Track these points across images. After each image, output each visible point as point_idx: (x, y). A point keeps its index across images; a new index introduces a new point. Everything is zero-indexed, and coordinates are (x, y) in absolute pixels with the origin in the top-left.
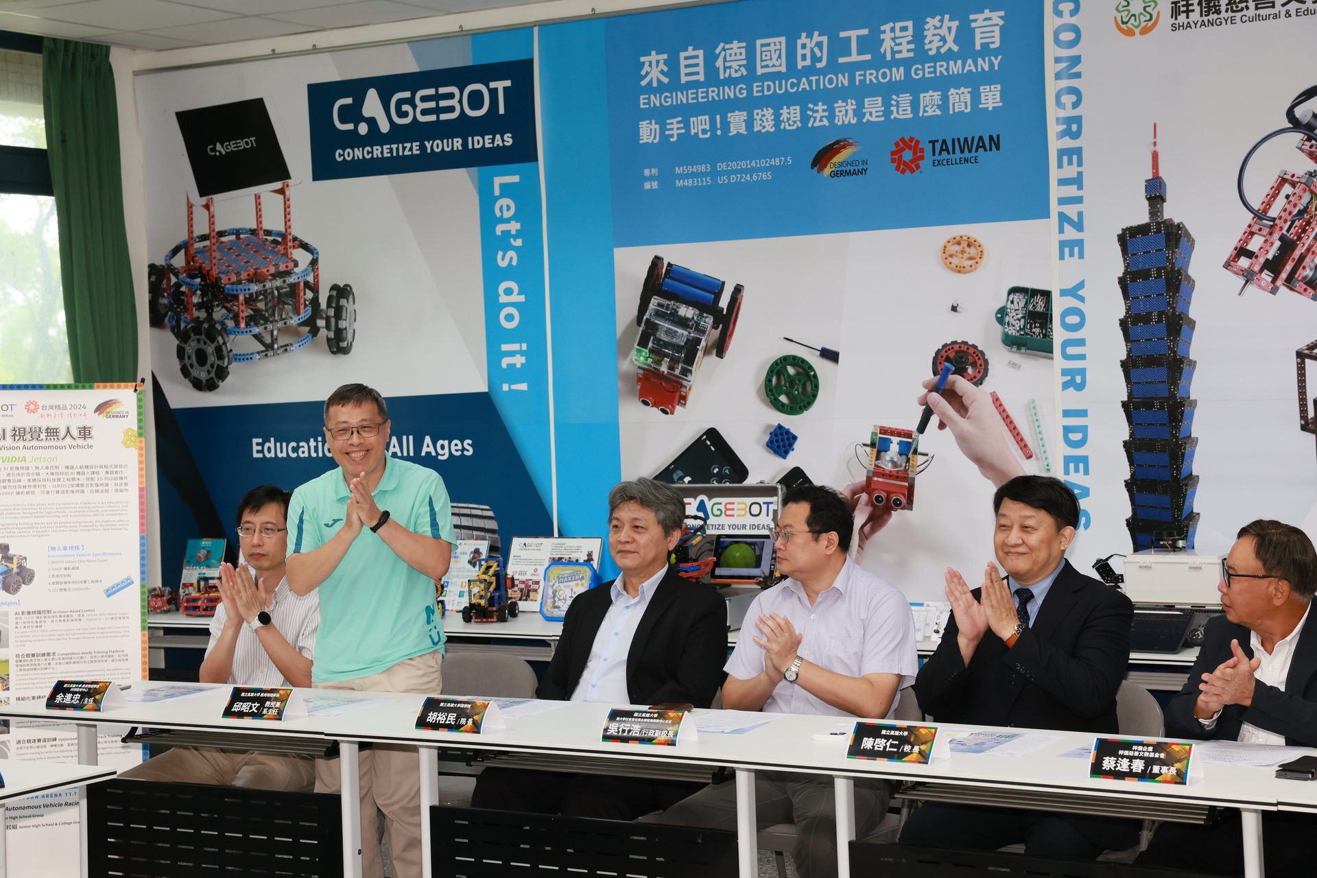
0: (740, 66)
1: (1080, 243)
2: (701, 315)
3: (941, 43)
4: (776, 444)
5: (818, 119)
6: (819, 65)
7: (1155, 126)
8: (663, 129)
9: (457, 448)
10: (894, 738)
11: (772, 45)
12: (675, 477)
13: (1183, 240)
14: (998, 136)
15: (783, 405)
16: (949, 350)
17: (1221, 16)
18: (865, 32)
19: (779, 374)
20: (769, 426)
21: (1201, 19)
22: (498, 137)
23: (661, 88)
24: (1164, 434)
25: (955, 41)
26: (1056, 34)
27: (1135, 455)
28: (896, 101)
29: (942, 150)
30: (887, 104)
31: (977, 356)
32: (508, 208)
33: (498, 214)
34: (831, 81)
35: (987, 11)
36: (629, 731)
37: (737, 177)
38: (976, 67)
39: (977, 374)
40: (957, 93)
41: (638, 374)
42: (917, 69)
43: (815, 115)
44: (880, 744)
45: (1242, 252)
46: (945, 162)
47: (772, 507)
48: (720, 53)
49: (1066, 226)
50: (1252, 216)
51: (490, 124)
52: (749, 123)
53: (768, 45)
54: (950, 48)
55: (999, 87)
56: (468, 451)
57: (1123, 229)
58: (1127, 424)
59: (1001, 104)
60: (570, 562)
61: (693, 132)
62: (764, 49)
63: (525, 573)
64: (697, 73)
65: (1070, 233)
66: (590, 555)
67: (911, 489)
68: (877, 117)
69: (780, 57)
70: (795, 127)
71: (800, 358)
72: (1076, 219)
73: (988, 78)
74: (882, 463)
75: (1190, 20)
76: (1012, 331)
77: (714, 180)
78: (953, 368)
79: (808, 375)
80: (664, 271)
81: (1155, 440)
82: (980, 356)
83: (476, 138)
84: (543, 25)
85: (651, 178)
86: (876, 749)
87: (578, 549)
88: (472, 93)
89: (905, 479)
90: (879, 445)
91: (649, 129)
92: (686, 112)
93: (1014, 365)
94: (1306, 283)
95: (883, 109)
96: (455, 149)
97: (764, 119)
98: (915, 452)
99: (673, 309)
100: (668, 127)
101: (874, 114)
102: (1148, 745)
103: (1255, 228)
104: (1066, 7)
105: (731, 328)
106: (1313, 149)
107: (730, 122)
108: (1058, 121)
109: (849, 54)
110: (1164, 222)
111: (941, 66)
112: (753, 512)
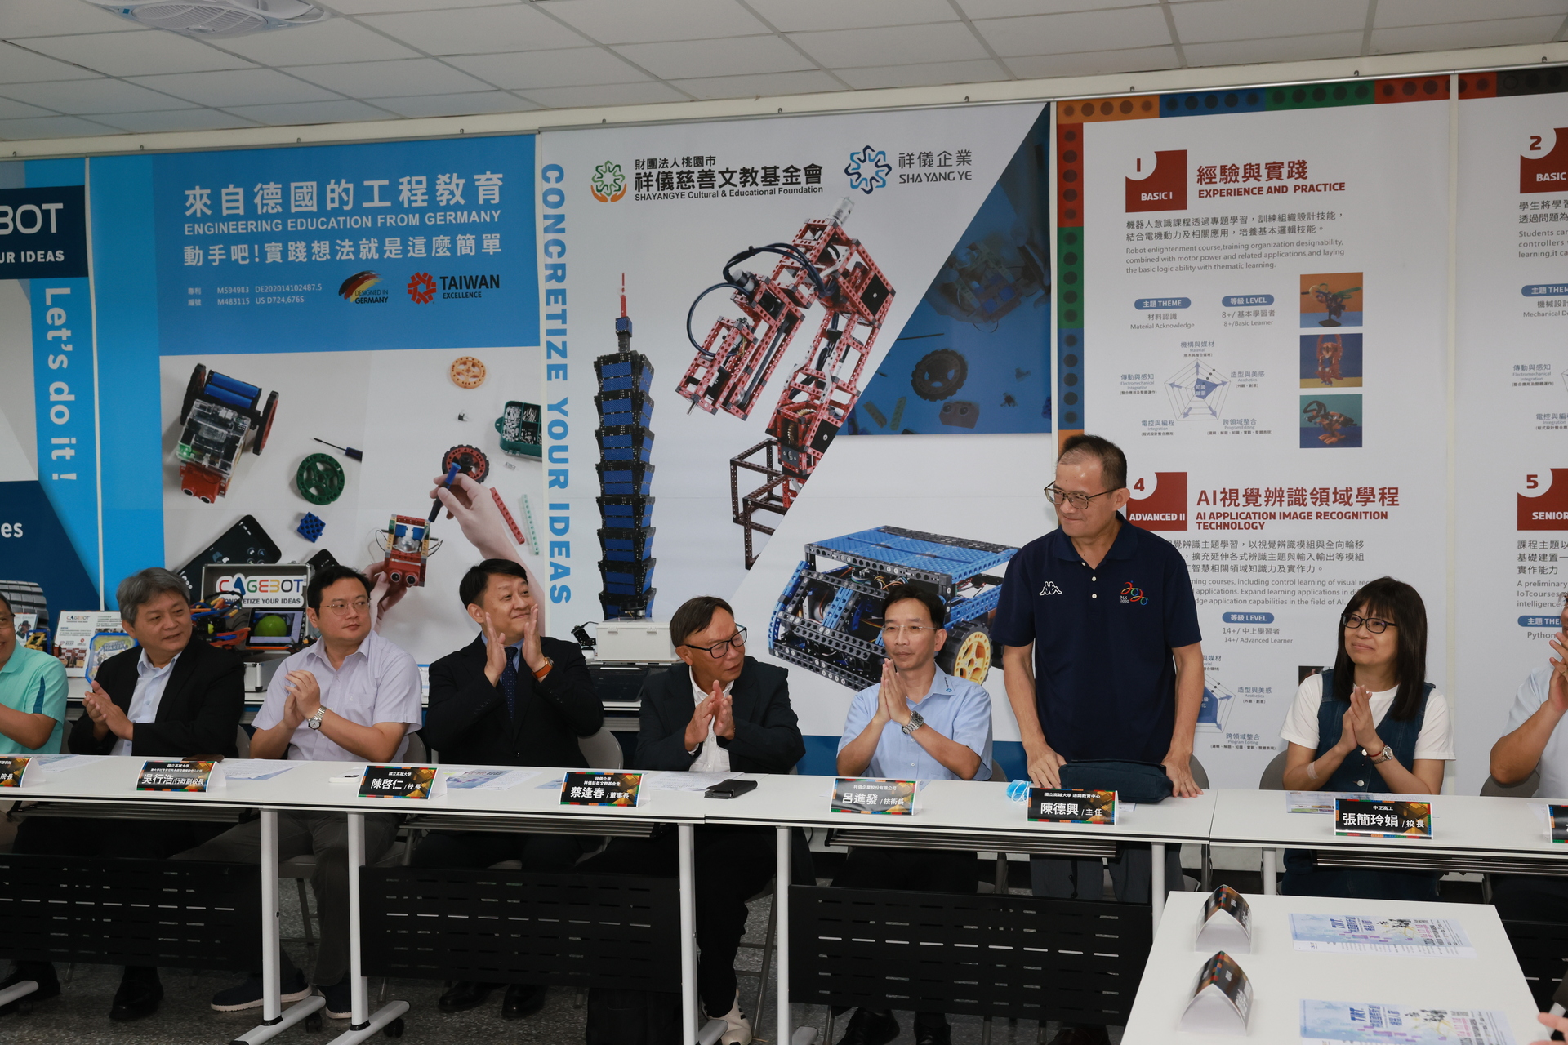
0: (276, 204)
1: (564, 367)
2: (239, 417)
3: (450, 197)
4: (306, 530)
5: (345, 253)
6: (346, 208)
7: (623, 276)
8: (206, 254)
9: (7, 530)
10: (399, 778)
11: (305, 188)
12: (215, 558)
13: (646, 368)
14: (498, 276)
15: (313, 496)
16: (456, 452)
17: (673, 191)
18: (386, 182)
19: (309, 470)
20: (300, 514)
21: (658, 193)
22: (50, 253)
23: (204, 219)
24: (630, 524)
25: (462, 196)
26: (545, 195)
27: (607, 541)
28: (412, 242)
29: (451, 285)
30: (404, 244)
31: (480, 457)
32: (60, 317)
33: (50, 321)
34: (356, 222)
36: (163, 780)
37: (273, 300)
38: (479, 217)
40: (464, 239)
41: (181, 467)
42: (430, 217)
43: (342, 250)
45: (690, 379)
46: (453, 295)
47: (302, 584)
48: (258, 192)
49: (553, 353)
50: (698, 351)
51: (42, 241)
52: (285, 253)
53: (302, 188)
54: (458, 201)
56: (18, 533)
57: (598, 358)
58: (600, 516)
59: (500, 250)
60: (116, 633)
61: (233, 258)
62: (297, 191)
63: (72, 643)
64: (238, 208)
65: (556, 359)
67: (423, 569)
68: (396, 254)
69: (311, 198)
70: (325, 259)
71: (328, 456)
72: (560, 347)
73: (490, 228)
75: (650, 193)
76: (508, 438)
77: (252, 300)
78: (460, 468)
79: (336, 471)
80: (206, 377)
81: (622, 529)
82: (482, 457)
83: (28, 253)
84: (95, 157)
86: (384, 788)
88: (24, 213)
89: (418, 560)
90: (396, 531)
91: (193, 253)
92: (228, 241)
93: (510, 466)
94: (737, 407)
95: (401, 248)
96: (8, 261)
97: (297, 250)
98: (427, 537)
99: (214, 411)
100: (211, 252)
101: (394, 252)
102: (607, 776)
103: (700, 361)
104: (553, 175)
105: (267, 429)
106: (743, 301)
107: (267, 251)
108: (547, 267)
109: (372, 200)
110: (631, 353)
111: (451, 215)
112: (285, 589)
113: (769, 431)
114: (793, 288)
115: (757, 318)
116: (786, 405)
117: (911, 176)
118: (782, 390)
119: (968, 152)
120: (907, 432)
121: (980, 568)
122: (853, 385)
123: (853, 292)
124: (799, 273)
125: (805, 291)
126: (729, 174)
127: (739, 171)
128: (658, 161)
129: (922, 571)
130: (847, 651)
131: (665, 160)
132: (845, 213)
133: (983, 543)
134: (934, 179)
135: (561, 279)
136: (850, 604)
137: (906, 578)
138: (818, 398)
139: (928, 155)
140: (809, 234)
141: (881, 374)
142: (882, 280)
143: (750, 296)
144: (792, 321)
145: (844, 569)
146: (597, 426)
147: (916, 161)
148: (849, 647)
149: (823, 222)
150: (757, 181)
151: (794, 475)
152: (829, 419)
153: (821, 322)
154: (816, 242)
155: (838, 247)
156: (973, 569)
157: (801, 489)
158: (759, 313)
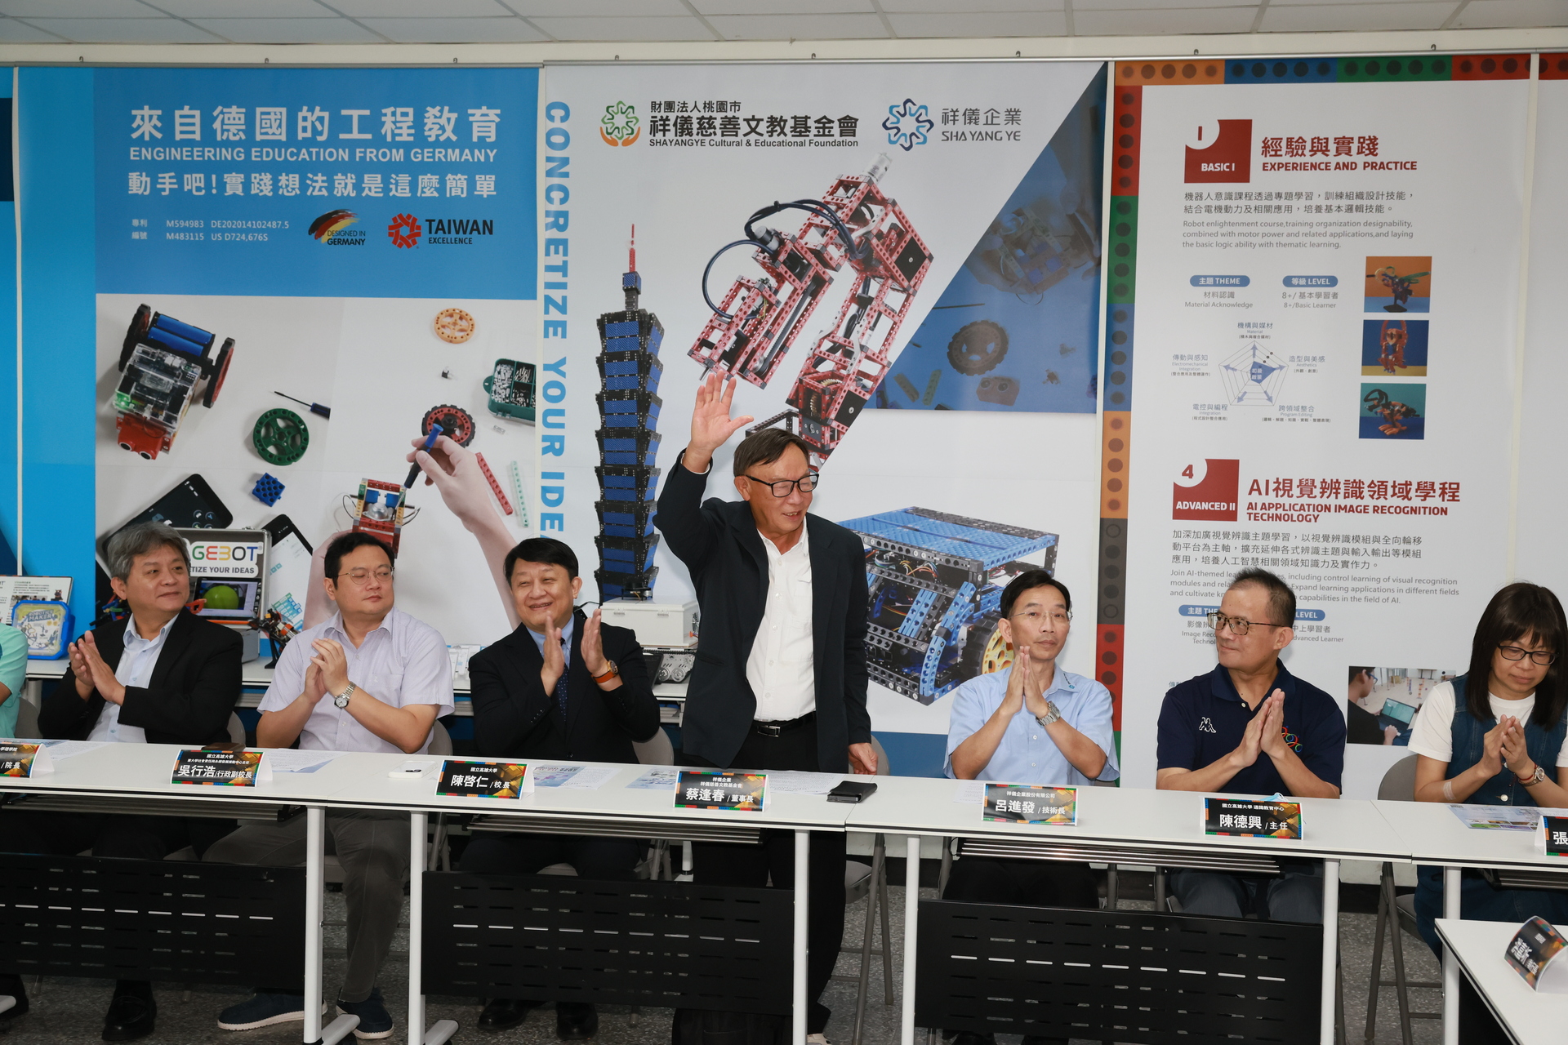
0: (239, 130)
1: (563, 324)
2: (189, 365)
3: (440, 132)
4: (262, 492)
5: (317, 189)
6: (319, 138)
7: (633, 227)
8: (154, 182)
10: (484, 775)
11: (272, 114)
13: (654, 329)
14: (491, 222)
15: (271, 455)
16: (438, 412)
17: (692, 138)
18: (367, 112)
19: (268, 426)
20: (256, 475)
21: (675, 139)
23: (153, 142)
24: (631, 497)
25: (454, 132)
26: (549, 134)
27: (605, 515)
28: (395, 179)
29: (438, 229)
30: (386, 182)
31: (465, 419)
34: (331, 154)
35: (484, 108)
36: (203, 773)
37: (232, 236)
38: (473, 157)
39: (464, 436)
40: (454, 179)
41: (118, 418)
42: (416, 153)
44: (470, 780)
45: (704, 343)
46: (441, 241)
47: (256, 552)
48: (218, 116)
49: (551, 308)
50: (714, 312)
52: (247, 185)
53: (269, 113)
54: (448, 137)
55: (493, 177)
57: (602, 315)
58: (599, 487)
59: (495, 193)
60: (36, 601)
61: (186, 188)
62: (263, 117)
64: (193, 132)
65: (555, 315)
66: (58, 594)
67: (396, 538)
68: (376, 192)
69: (280, 126)
70: (293, 194)
71: (290, 412)
72: (560, 302)
73: (484, 168)
74: (369, 514)
75: (667, 138)
76: (498, 399)
77: (207, 236)
78: (442, 430)
79: (299, 429)
80: (151, 319)
81: (623, 502)
82: (467, 419)
84: (24, 66)
86: (466, 785)
87: (45, 588)
89: (391, 529)
90: (367, 497)
91: (139, 181)
92: (181, 169)
93: (499, 430)
94: (756, 374)
95: (382, 185)
97: (261, 182)
98: (402, 505)
99: (158, 357)
100: (160, 181)
101: (373, 190)
103: (716, 323)
104: (558, 113)
105: (220, 379)
106: (766, 260)
107: (226, 183)
108: (548, 214)
109: (351, 132)
110: (639, 312)
111: (440, 152)
112: (236, 556)
113: (789, 402)
114: (822, 248)
115: (781, 279)
116: (810, 374)
117: (954, 134)
118: (806, 358)
119: (1017, 111)
120: (940, 407)
121: (1014, 555)
122: (883, 356)
123: (887, 255)
124: (829, 232)
125: (834, 253)
126: (756, 122)
127: (766, 119)
128: (676, 104)
129: (952, 556)
131: (684, 103)
132: (882, 169)
133: (1018, 528)
134: (980, 138)
135: (563, 228)
137: (935, 563)
138: (845, 368)
139: (974, 112)
140: (841, 191)
141: (914, 345)
142: (919, 243)
143: (774, 255)
144: (819, 283)
146: (598, 389)
147: (961, 118)
149: (857, 178)
150: (785, 130)
151: (816, 449)
152: (856, 390)
153: (851, 286)
154: (848, 200)
155: (873, 207)
156: (1006, 555)
157: (823, 464)
158: (784, 273)
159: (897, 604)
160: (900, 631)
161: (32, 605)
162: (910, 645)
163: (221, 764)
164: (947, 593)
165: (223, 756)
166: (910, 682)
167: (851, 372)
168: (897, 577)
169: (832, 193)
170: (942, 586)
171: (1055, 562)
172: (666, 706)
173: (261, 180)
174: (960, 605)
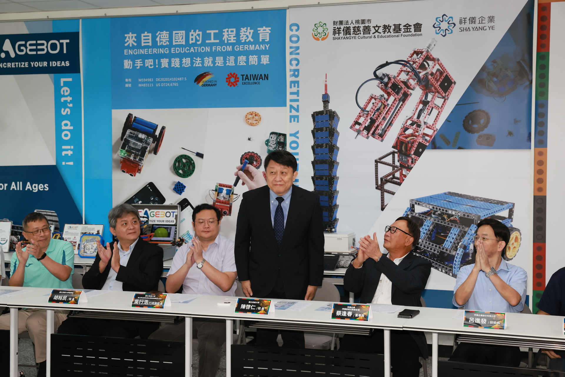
0: (166, 41)
1: (297, 117)
2: (148, 138)
3: (246, 38)
4: (177, 189)
5: (197, 64)
6: (198, 43)
7: (326, 75)
8: (134, 64)
9: (41, 187)
10: (254, 304)
11: (180, 33)
12: (135, 201)
13: (336, 117)
14: (268, 75)
15: (180, 174)
16: (247, 155)
17: (351, 36)
18: (217, 31)
19: (179, 162)
20: (174, 182)
21: (344, 36)
22: (63, 62)
23: (133, 47)
24: (327, 189)
25: (252, 38)
26: (291, 37)
28: (228, 59)
29: (246, 79)
30: (225, 60)
31: (258, 157)
32: (67, 91)
33: (62, 93)
34: (203, 49)
35: (264, 27)
36: (144, 303)
37: (164, 84)
38: (260, 48)
39: (257, 164)
40: (252, 57)
41: (121, 160)
42: (237, 47)
43: (196, 62)
44: (248, 307)
45: (357, 123)
46: (247, 83)
47: (175, 214)
48: (158, 35)
49: (293, 110)
50: (361, 110)
51: (60, 57)
52: (170, 63)
53: (178, 33)
54: (250, 40)
55: (268, 56)
56: (46, 189)
57: (314, 112)
58: (313, 185)
59: (269, 63)
60: (90, 234)
61: (146, 65)
62: (176, 35)
63: (70, 238)
64: (149, 42)
65: (294, 113)
66: (98, 231)
67: (230, 208)
68: (221, 64)
69: (182, 38)
70: (188, 66)
71: (188, 156)
72: (296, 107)
73: (264, 52)
74: (219, 197)
75: (340, 36)
76: (271, 149)
77: (155, 85)
78: (248, 162)
79: (191, 163)
80: (133, 119)
81: (323, 191)
82: (259, 157)
83: (53, 62)
84: (84, 19)
85: (128, 83)
86: (247, 309)
87: (93, 229)
88: (52, 44)
89: (228, 204)
90: (218, 191)
91: (128, 63)
92: (144, 57)
94: (379, 135)
95: (223, 61)
96: (44, 66)
97: (175, 62)
98: (233, 193)
99: (136, 135)
100: (136, 63)
101: (220, 63)
102: (353, 306)
103: (361, 114)
104: (295, 28)
105: (160, 143)
106: (383, 87)
107: (162, 62)
108: (290, 70)
109: (210, 40)
110: (329, 110)
111: (246, 47)
112: (167, 216)
113: (393, 147)
114: (407, 81)
115: (389, 95)
116: (402, 135)
117: (465, 28)
118: (400, 128)
119: (493, 17)
120: (460, 148)
121: (494, 212)
122: (434, 126)
123: (435, 83)
124: (410, 74)
125: (412, 82)
126: (378, 28)
127: (382, 26)
128: (344, 21)
129: (466, 213)
130: (429, 249)
131: (347, 21)
132: (433, 45)
133: (496, 200)
134: (476, 29)
135: (297, 76)
136: (431, 228)
137: (458, 216)
138: (417, 132)
139: (474, 18)
140: (415, 56)
141: (448, 121)
142: (449, 77)
143: (386, 84)
144: (406, 96)
145: (428, 212)
146: (312, 144)
147: (468, 21)
148: (430, 248)
149: (422, 50)
150: (390, 31)
151: (405, 167)
152: (422, 141)
153: (419, 97)
154: (418, 59)
155: (429, 62)
156: (491, 212)
157: (408, 174)
158: (390, 92)
159: (442, 234)
160: (443, 246)
161: (87, 236)
162: (448, 252)
163: (151, 299)
164: (464, 229)
165: (151, 296)
166: (448, 268)
167: (420, 134)
168: (442, 222)
169: (411, 57)
170: (462, 226)
171: (513, 215)
172: (337, 278)
173: (175, 61)
174: (470, 235)
